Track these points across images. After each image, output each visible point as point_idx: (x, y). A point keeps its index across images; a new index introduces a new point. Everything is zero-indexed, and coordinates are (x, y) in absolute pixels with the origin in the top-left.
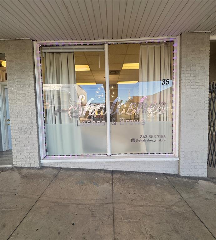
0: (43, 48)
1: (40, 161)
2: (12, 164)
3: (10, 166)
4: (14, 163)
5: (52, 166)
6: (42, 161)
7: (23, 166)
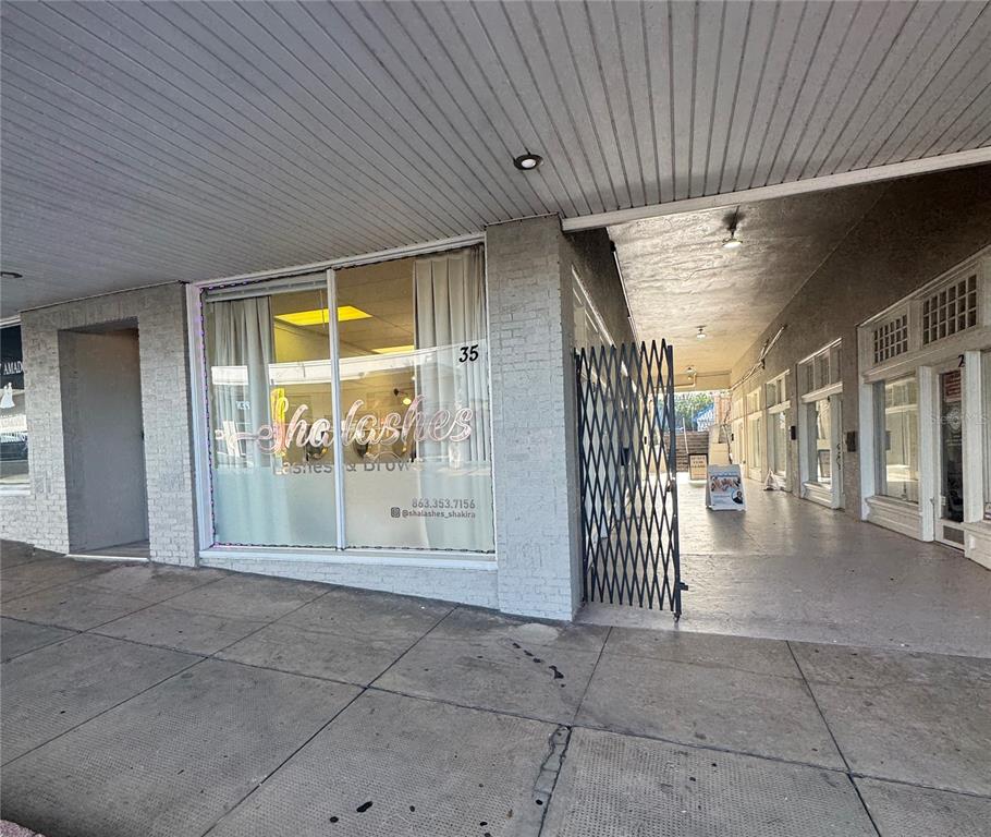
0: (209, 293)
1: (197, 555)
2: (149, 557)
3: (145, 559)
4: (152, 553)
5: (220, 566)
6: (202, 554)
7: (167, 561)
